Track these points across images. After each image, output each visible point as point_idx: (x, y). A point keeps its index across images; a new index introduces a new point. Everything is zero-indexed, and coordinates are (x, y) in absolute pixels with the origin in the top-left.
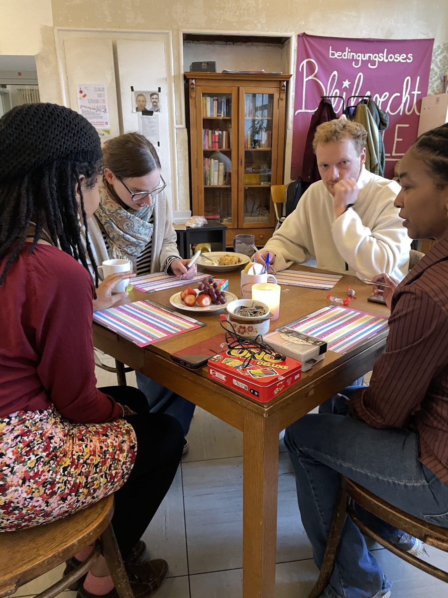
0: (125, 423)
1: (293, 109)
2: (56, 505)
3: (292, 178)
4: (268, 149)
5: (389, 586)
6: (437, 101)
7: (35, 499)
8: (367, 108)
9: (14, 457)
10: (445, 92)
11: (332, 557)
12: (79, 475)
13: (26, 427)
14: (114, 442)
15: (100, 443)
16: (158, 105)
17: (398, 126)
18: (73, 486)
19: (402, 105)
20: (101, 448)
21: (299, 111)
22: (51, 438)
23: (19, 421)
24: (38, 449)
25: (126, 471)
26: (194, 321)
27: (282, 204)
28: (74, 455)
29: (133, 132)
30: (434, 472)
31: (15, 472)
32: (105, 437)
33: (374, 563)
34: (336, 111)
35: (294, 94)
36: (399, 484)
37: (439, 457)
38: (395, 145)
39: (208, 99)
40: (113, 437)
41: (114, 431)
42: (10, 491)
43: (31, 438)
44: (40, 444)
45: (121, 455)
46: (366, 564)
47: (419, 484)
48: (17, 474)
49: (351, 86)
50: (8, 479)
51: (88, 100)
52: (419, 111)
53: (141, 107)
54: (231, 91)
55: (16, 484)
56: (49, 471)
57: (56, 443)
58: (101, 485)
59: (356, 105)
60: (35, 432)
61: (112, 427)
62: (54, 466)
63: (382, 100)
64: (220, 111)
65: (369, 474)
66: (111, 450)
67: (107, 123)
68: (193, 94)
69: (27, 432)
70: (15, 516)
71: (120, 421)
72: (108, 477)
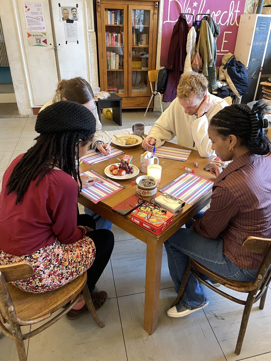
0: (88, 238)
1: (162, 20)
2: (64, 281)
3: (161, 65)
4: (146, 46)
5: (208, 300)
6: (249, 18)
7: (55, 282)
8: (207, 23)
9: (44, 267)
10: (254, 13)
11: (183, 289)
12: (73, 268)
13: (47, 253)
14: (85, 249)
15: (80, 251)
16: (77, 16)
17: (225, 32)
18: (71, 273)
19: (229, 19)
20: (81, 253)
21: (166, 21)
22: (58, 255)
23: (44, 251)
24: (54, 262)
25: (92, 261)
26: (119, 185)
27: (155, 82)
28: (69, 260)
29: (78, 77)
30: (229, 259)
31: (45, 273)
32: (81, 248)
33: (202, 290)
34: (188, 22)
35: (163, 10)
36: (214, 263)
37: (232, 252)
38: (223, 45)
39: (109, 12)
40: (84, 247)
41: (84, 244)
42: (44, 280)
43: (50, 258)
44: (54, 259)
45: (89, 255)
46: (198, 291)
47: (223, 263)
48: (46, 273)
49: (198, 6)
50: (42, 276)
51: (31, 12)
52: (238, 24)
53: (66, 17)
54: (123, 8)
55: (46, 277)
56: (60, 270)
57: (60, 257)
58: (82, 269)
59: (200, 20)
60: (51, 254)
61: (83, 242)
62: (61, 267)
63: (217, 15)
64: (116, 21)
65: (202, 258)
66: (85, 254)
67: (44, 28)
68: (99, 9)
69: (48, 255)
70: (46, 289)
71: (86, 237)
72: (85, 266)
